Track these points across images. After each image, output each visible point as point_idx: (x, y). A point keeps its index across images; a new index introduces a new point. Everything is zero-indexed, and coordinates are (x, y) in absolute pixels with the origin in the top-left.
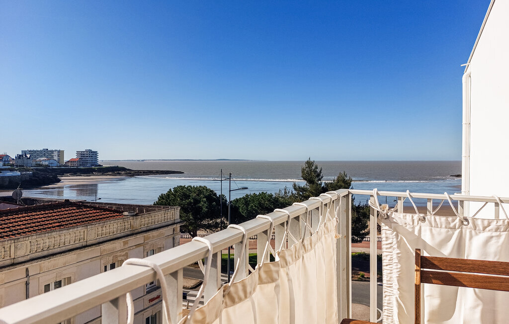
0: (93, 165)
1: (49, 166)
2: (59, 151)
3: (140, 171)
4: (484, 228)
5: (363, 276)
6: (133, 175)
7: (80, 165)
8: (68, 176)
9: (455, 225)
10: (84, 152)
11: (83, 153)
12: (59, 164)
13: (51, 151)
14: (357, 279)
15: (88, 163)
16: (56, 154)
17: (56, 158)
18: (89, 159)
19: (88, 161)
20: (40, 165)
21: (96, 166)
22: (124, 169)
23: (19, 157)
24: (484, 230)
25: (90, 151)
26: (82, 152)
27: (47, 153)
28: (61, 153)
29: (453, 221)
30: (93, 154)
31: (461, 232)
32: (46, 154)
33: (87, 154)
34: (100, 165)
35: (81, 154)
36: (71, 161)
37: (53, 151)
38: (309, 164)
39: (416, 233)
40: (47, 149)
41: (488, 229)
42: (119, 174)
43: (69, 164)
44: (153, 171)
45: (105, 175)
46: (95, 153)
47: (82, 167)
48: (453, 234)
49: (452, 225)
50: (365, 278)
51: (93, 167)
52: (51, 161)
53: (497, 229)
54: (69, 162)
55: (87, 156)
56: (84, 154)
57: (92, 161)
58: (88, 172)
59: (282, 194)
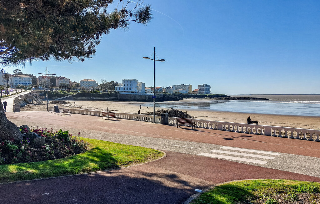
1: (181, 93)
2: (189, 85)
7: (199, 93)
10: (202, 85)
12: (187, 93)
15: (204, 92)
20: (177, 93)
22: (225, 96)
23: (167, 88)
25: (206, 85)
26: (201, 85)
35: (201, 87)
40: (183, 84)
42: (221, 99)
46: (209, 86)
52: (184, 91)
54: (193, 91)
55: (204, 88)
57: (207, 91)
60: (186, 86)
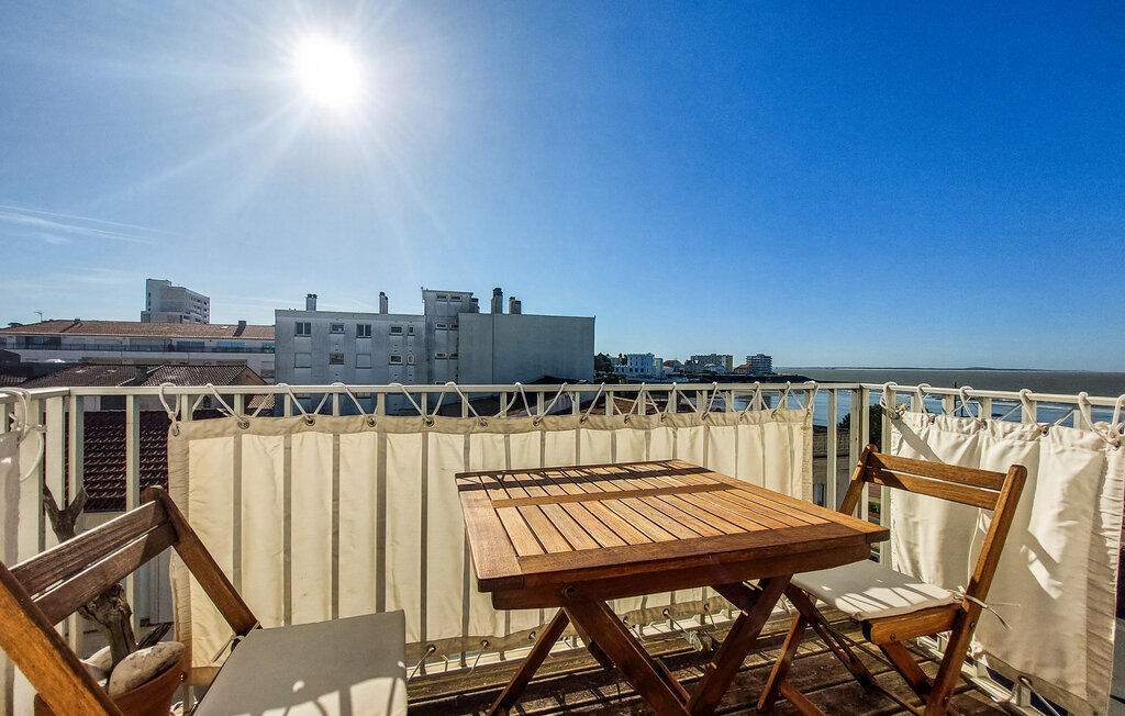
0: (765, 371)
1: (717, 373)
2: (728, 356)
4: (1005, 434)
7: (751, 373)
9: (969, 430)
11: (754, 358)
12: (727, 370)
13: (719, 356)
15: (760, 370)
16: (724, 359)
17: (724, 364)
18: (761, 365)
19: (759, 367)
20: (707, 372)
21: (769, 373)
23: (688, 362)
24: (1004, 436)
25: (763, 356)
26: (752, 357)
27: (715, 358)
28: (729, 359)
29: (968, 423)
30: (766, 360)
31: (976, 439)
32: (715, 360)
33: (759, 360)
34: (774, 373)
35: (753, 361)
36: (740, 368)
37: (722, 356)
39: (922, 437)
40: (716, 354)
41: (1009, 435)
43: (738, 371)
46: (768, 359)
47: (752, 376)
48: (966, 440)
49: (965, 429)
51: (766, 375)
53: (1021, 437)
55: (759, 363)
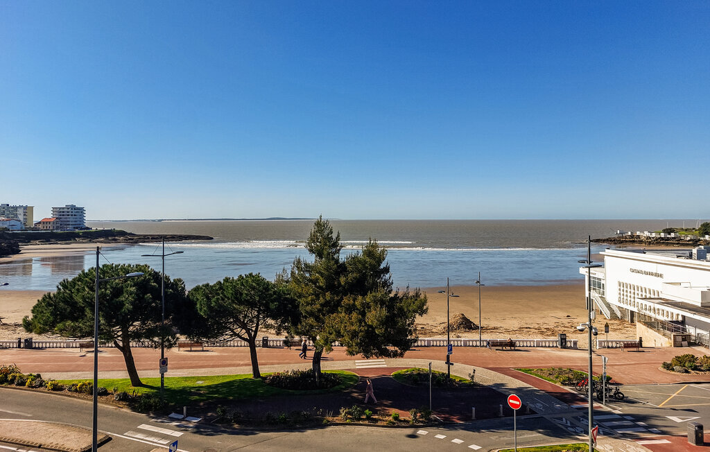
0: (77, 228)
1: (9, 230)
2: (26, 208)
3: (147, 235)
5: (396, 418)
6: (136, 243)
7: (57, 228)
8: (36, 244)
10: (63, 208)
11: (61, 210)
12: (24, 227)
13: (13, 207)
14: (385, 423)
15: (69, 225)
16: (20, 211)
17: (21, 218)
18: (71, 219)
19: (68, 221)
21: (81, 229)
22: (122, 233)
25: (73, 207)
26: (60, 208)
27: (7, 210)
28: (28, 210)
30: (77, 212)
32: (6, 212)
33: (68, 212)
34: (88, 228)
35: (61, 213)
36: (44, 222)
37: (17, 207)
38: (320, 225)
40: (8, 205)
42: (115, 241)
43: (41, 226)
44: (167, 235)
45: (93, 242)
46: (80, 211)
47: (59, 231)
50: (401, 421)
51: (77, 231)
52: (13, 222)
54: (40, 223)
55: (68, 215)
56: (63, 212)
57: (75, 221)
58: (68, 237)
59: (287, 276)
60: (15, 208)
